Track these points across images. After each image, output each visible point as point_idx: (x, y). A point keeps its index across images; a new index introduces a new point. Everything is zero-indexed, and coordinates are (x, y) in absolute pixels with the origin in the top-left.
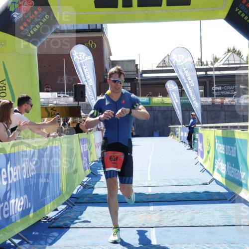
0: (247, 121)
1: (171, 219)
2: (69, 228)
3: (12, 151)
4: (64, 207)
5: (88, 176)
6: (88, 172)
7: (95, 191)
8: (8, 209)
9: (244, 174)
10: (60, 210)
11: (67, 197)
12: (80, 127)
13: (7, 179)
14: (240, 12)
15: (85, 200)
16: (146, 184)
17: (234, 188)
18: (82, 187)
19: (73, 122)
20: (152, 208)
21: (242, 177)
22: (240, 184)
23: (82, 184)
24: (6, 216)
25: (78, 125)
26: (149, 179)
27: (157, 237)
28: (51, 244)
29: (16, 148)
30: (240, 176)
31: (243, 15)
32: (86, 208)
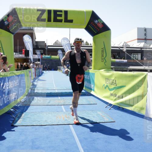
0: (92, 66)
1: (68, 102)
2: (30, 105)
3: (10, 76)
4: (26, 97)
5: (32, 85)
6: (32, 84)
7: (36, 91)
8: (8, 98)
9: (93, 85)
10: (24, 98)
11: (27, 94)
12: (29, 66)
13: (8, 86)
14: (90, 27)
15: (33, 94)
16: (54, 89)
17: (88, 91)
18: (30, 90)
19: (26, 64)
20: (59, 98)
21: (92, 87)
22: (91, 89)
23: (30, 89)
24: (8, 101)
25: (28, 65)
26: (55, 87)
27: (65, 109)
28: (25, 112)
29: (11, 75)
30: (91, 86)
31: (91, 28)
32: (34, 98)
